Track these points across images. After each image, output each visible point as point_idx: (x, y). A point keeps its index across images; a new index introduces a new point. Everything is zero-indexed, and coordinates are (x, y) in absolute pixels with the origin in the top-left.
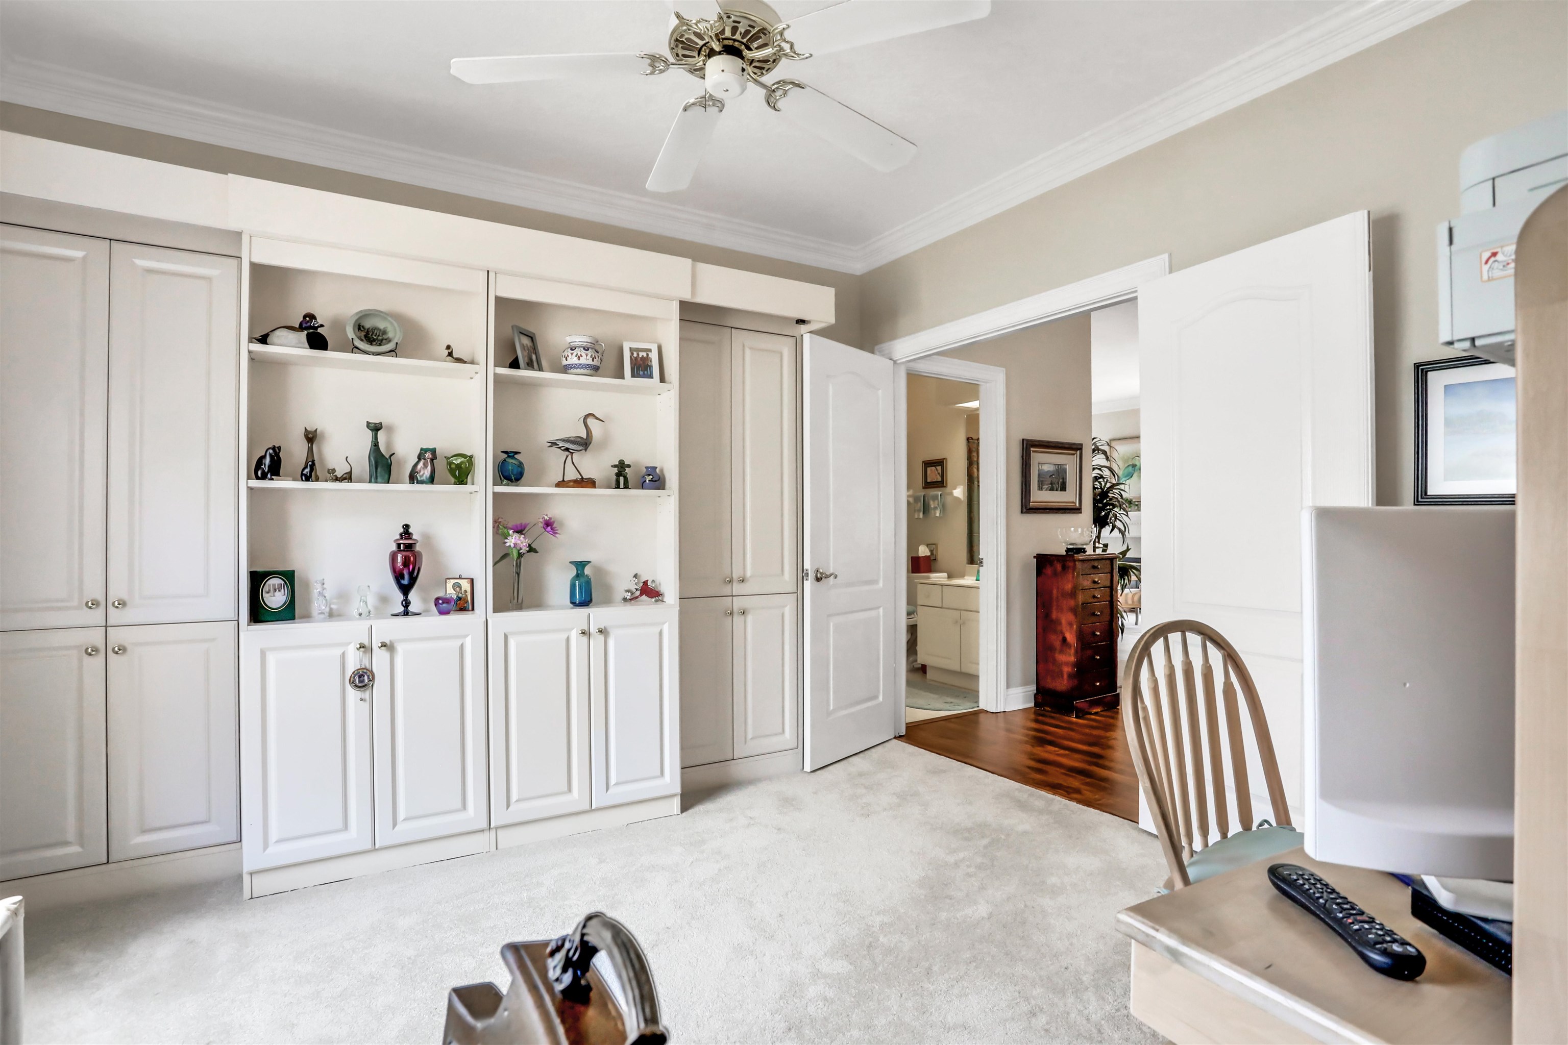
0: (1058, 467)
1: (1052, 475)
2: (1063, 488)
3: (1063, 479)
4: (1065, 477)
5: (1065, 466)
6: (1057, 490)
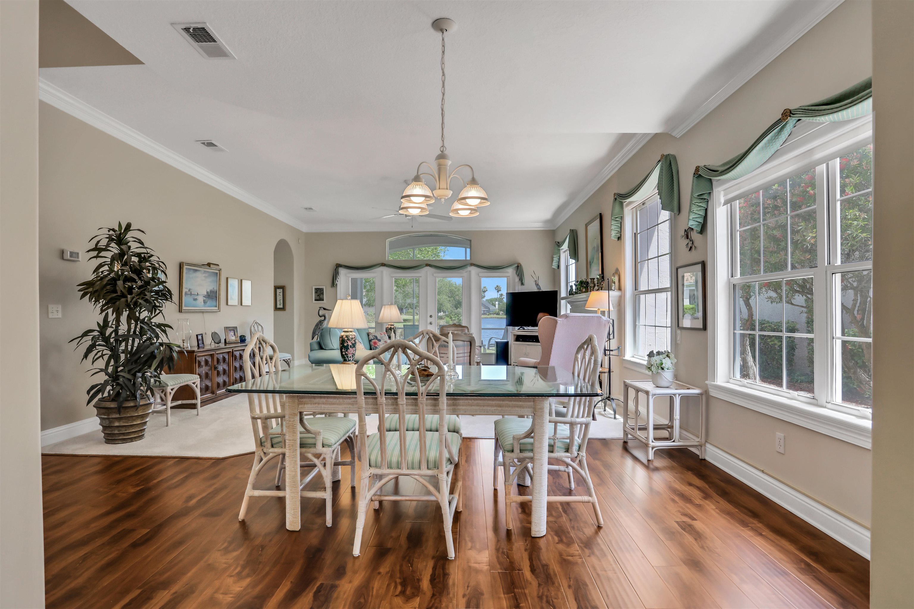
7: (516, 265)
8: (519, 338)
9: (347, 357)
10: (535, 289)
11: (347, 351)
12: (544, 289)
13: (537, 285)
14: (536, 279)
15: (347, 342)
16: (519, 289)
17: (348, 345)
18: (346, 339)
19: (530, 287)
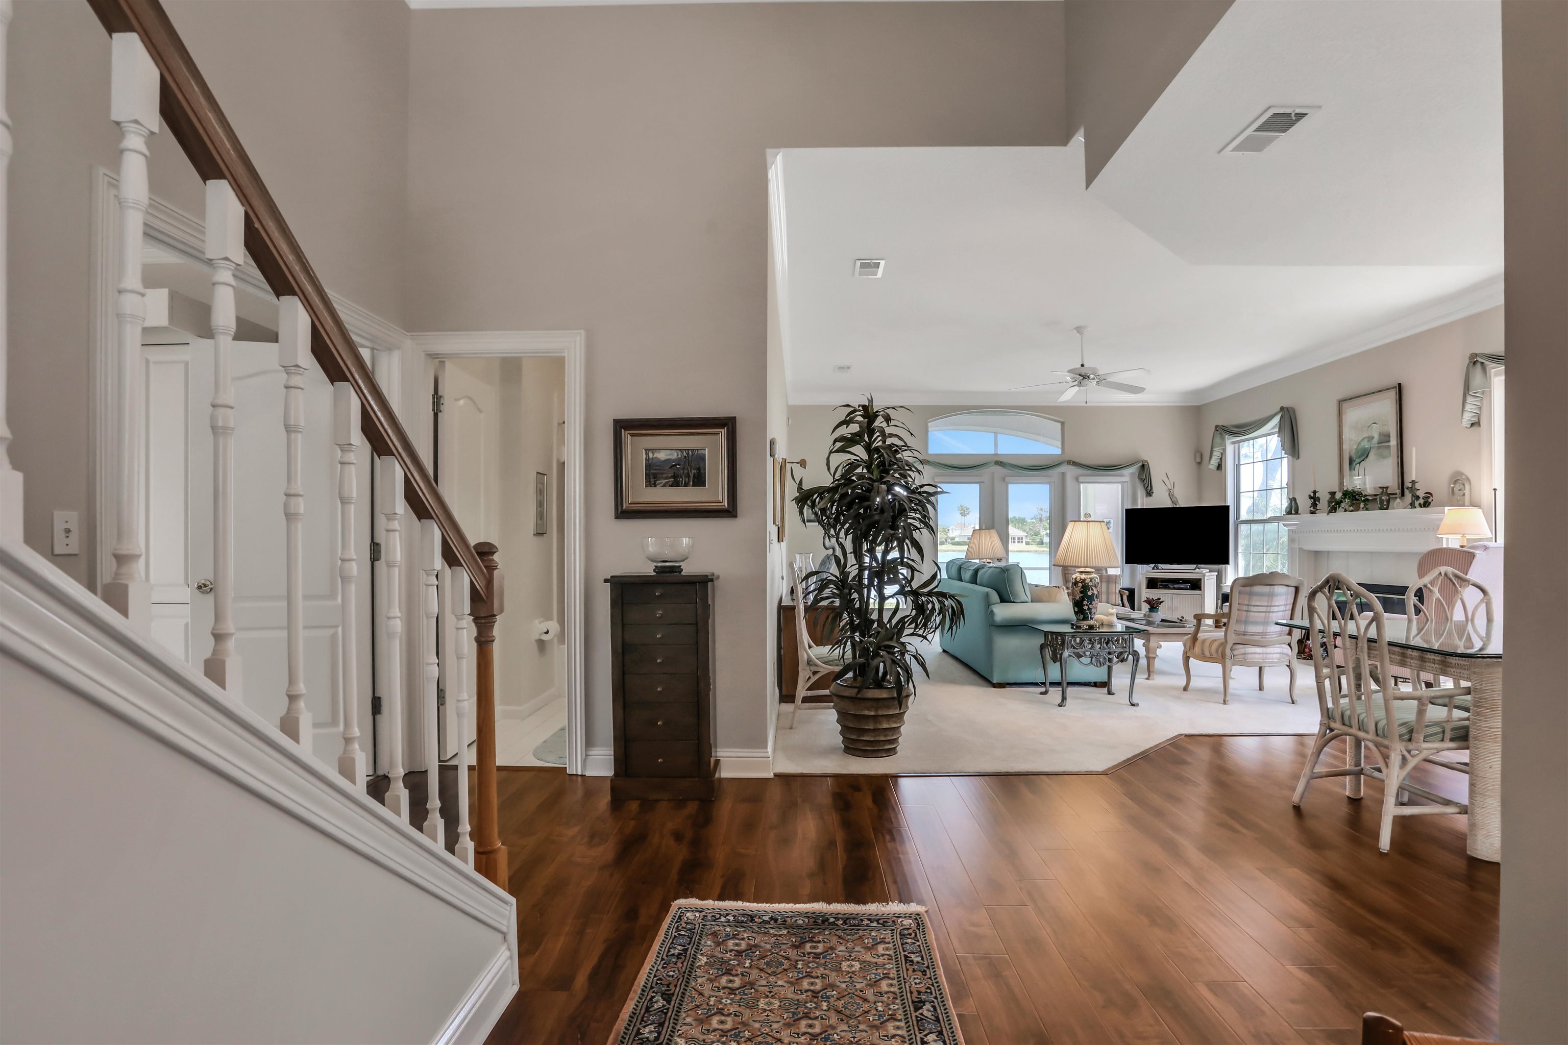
0: (688, 454)
1: (675, 465)
2: (699, 480)
3: (699, 469)
4: (702, 466)
5: (702, 452)
6: (686, 485)
7: (1141, 464)
8: (1152, 583)
9: (1090, 613)
10: (1168, 504)
11: (1091, 604)
12: (1183, 503)
13: (1171, 496)
14: (1170, 488)
15: (1092, 589)
16: (1143, 503)
17: (1093, 594)
18: (1090, 584)
19: (1160, 500)
